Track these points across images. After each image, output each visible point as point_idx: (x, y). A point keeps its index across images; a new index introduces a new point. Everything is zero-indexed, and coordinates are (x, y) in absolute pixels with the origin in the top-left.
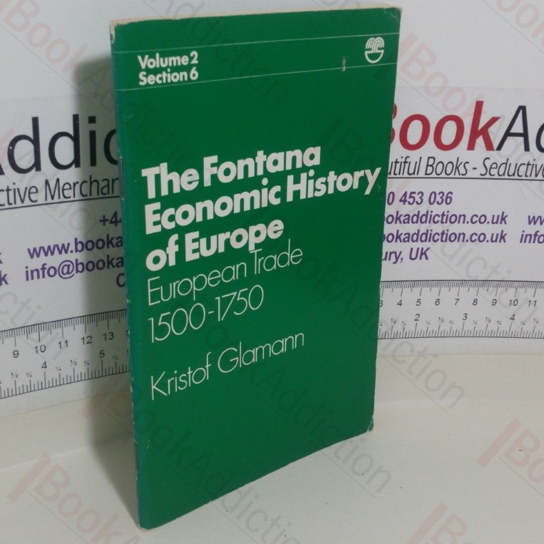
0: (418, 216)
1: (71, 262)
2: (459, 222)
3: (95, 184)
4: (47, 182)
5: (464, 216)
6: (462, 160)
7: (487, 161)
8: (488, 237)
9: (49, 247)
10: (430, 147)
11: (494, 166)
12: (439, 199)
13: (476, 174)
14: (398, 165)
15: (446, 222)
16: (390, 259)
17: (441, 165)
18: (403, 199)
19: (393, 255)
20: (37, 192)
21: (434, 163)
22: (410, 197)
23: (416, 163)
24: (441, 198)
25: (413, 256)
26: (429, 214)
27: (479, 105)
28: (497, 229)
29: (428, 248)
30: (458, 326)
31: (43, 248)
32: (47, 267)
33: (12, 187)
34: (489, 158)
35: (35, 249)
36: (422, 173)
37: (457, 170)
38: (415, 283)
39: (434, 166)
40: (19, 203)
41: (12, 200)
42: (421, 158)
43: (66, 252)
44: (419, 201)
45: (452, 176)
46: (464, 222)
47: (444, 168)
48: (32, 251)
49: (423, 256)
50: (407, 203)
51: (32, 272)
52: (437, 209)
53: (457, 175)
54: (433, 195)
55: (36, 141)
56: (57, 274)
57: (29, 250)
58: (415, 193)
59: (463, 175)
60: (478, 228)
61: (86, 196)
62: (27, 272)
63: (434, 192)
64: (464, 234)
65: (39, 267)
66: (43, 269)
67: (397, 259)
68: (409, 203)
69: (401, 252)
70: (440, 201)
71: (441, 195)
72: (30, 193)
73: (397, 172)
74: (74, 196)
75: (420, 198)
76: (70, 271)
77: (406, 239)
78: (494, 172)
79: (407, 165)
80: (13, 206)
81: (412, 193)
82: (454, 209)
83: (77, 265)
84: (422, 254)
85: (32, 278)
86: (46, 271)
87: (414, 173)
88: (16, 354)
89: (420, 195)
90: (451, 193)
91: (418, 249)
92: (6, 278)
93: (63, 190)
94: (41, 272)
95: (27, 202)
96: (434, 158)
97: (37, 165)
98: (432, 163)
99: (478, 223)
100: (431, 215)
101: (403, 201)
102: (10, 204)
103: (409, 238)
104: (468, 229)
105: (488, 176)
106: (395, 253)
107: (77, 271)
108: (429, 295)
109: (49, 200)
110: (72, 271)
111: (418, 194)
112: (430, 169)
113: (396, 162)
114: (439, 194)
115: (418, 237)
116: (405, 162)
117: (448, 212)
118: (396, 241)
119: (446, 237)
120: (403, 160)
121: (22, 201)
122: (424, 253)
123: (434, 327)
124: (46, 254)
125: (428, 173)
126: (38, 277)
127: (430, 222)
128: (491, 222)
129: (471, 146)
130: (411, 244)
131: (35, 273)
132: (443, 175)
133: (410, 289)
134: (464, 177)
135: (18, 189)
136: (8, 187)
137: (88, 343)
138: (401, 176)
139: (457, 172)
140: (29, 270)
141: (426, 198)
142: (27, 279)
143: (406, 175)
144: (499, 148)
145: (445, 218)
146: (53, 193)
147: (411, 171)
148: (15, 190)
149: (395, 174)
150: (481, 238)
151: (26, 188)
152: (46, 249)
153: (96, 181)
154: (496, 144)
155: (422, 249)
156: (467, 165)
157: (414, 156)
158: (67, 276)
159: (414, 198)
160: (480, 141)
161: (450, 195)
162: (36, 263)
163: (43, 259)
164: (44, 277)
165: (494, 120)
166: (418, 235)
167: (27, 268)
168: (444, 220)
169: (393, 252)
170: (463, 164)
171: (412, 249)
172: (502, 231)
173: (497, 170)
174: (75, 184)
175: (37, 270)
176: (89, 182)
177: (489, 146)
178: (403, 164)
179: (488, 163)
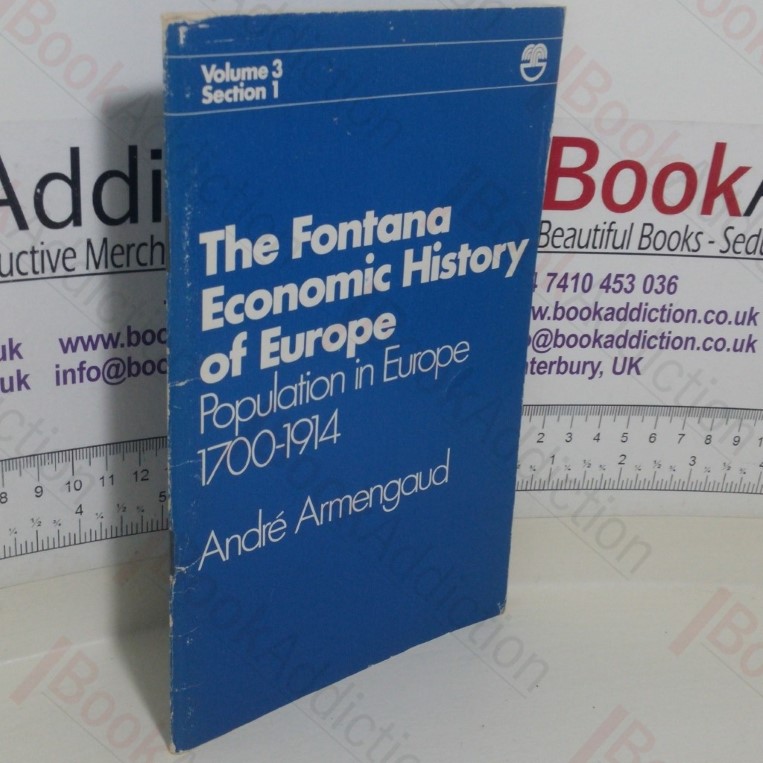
0: (626, 310)
1: (120, 360)
2: (687, 321)
3: (158, 249)
4: (89, 243)
5: (695, 311)
6: (693, 229)
7: (729, 232)
8: (730, 344)
9: (90, 338)
10: (646, 208)
11: (740, 239)
12: (657, 286)
13: (714, 250)
14: (599, 234)
15: (668, 321)
16: (583, 373)
17: (661, 235)
18: (605, 284)
19: (589, 367)
20: (75, 256)
21: (651, 232)
22: (616, 282)
23: (626, 231)
24: (661, 284)
25: (619, 369)
26: (644, 307)
27: (720, 149)
28: (743, 332)
29: (641, 359)
30: (682, 474)
31: (81, 338)
32: (87, 366)
33: (39, 248)
34: (732, 228)
35: (70, 340)
36: (633, 248)
37: (686, 244)
38: (618, 409)
39: (652, 236)
40: (48, 272)
41: (38, 268)
42: (632, 224)
43: (115, 345)
44: (629, 288)
45: (677, 252)
46: (693, 322)
47: (667, 241)
48: (65, 343)
49: (633, 370)
50: (610, 290)
51: (65, 373)
52: (655, 301)
53: (685, 252)
54: (649, 280)
55: (74, 183)
56: (101, 378)
57: (61, 340)
58: (622, 276)
59: (694, 251)
60: (715, 331)
61: (145, 265)
62: (58, 373)
63: (651, 276)
64: (693, 339)
65: (76, 366)
66: (81, 369)
67: (594, 372)
68: (613, 289)
69: (600, 363)
70: (660, 289)
71: (661, 280)
72: (64, 258)
73: (597, 244)
74: (128, 265)
75: (631, 283)
76: (120, 373)
77: (608, 344)
78: (740, 247)
79: (612, 234)
80: (40, 275)
81: (618, 276)
82: (680, 300)
83: (130, 365)
84: (631, 366)
85: (65, 382)
86: (85, 372)
87: (622, 246)
88: (39, 492)
89: (630, 279)
90: (676, 277)
91: (625, 359)
92: (27, 380)
93: (113, 255)
94: (77, 373)
95: (61, 271)
96: (651, 225)
97: (76, 218)
98: (648, 233)
99: (714, 322)
100: (646, 310)
101: (605, 287)
102: (35, 272)
103: (612, 341)
104: (700, 331)
105: (730, 253)
106: (592, 363)
107: (130, 374)
108: (641, 426)
109: (92, 269)
110: (122, 374)
111: (628, 277)
112: (645, 242)
113: (596, 230)
114: (658, 278)
115: (626, 340)
116: (610, 230)
117: (671, 305)
118: (594, 346)
119: (667, 342)
120: (607, 227)
121: (54, 269)
122: (633, 365)
123: (646, 474)
124: (86, 348)
125: (643, 246)
126: (74, 382)
127: (644, 320)
128: (733, 323)
129: (707, 209)
130: (614, 352)
131: (69, 375)
132: (665, 250)
133: (612, 417)
134: (695, 254)
135: (48, 252)
136: (33, 248)
137: (142, 480)
138: (603, 250)
139: (685, 247)
140: (61, 370)
141: (639, 284)
142: (58, 383)
143: (610, 249)
144: (749, 212)
145: (666, 313)
146: (97, 260)
147: (618, 244)
148: (42, 252)
149: (594, 247)
150: (719, 345)
151: (59, 251)
152: (86, 340)
153: (159, 243)
154: (743, 206)
155: (632, 359)
156: (700, 236)
157: (622, 221)
158: (115, 380)
159: (620, 282)
160: (720, 202)
161: (674, 280)
162: (71, 360)
163: (81, 354)
164: (81, 380)
165: (741, 171)
166: (625, 338)
167: (57, 366)
168: (665, 318)
169: (589, 362)
170: (694, 236)
171: (616, 359)
172: (751, 336)
173: (744, 245)
174: (129, 247)
175: (72, 371)
176: (149, 244)
177: (733, 210)
178: (606, 233)
179: (731, 235)
